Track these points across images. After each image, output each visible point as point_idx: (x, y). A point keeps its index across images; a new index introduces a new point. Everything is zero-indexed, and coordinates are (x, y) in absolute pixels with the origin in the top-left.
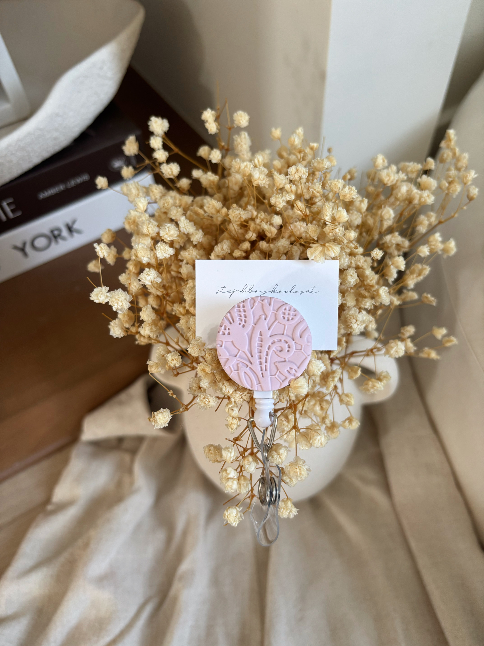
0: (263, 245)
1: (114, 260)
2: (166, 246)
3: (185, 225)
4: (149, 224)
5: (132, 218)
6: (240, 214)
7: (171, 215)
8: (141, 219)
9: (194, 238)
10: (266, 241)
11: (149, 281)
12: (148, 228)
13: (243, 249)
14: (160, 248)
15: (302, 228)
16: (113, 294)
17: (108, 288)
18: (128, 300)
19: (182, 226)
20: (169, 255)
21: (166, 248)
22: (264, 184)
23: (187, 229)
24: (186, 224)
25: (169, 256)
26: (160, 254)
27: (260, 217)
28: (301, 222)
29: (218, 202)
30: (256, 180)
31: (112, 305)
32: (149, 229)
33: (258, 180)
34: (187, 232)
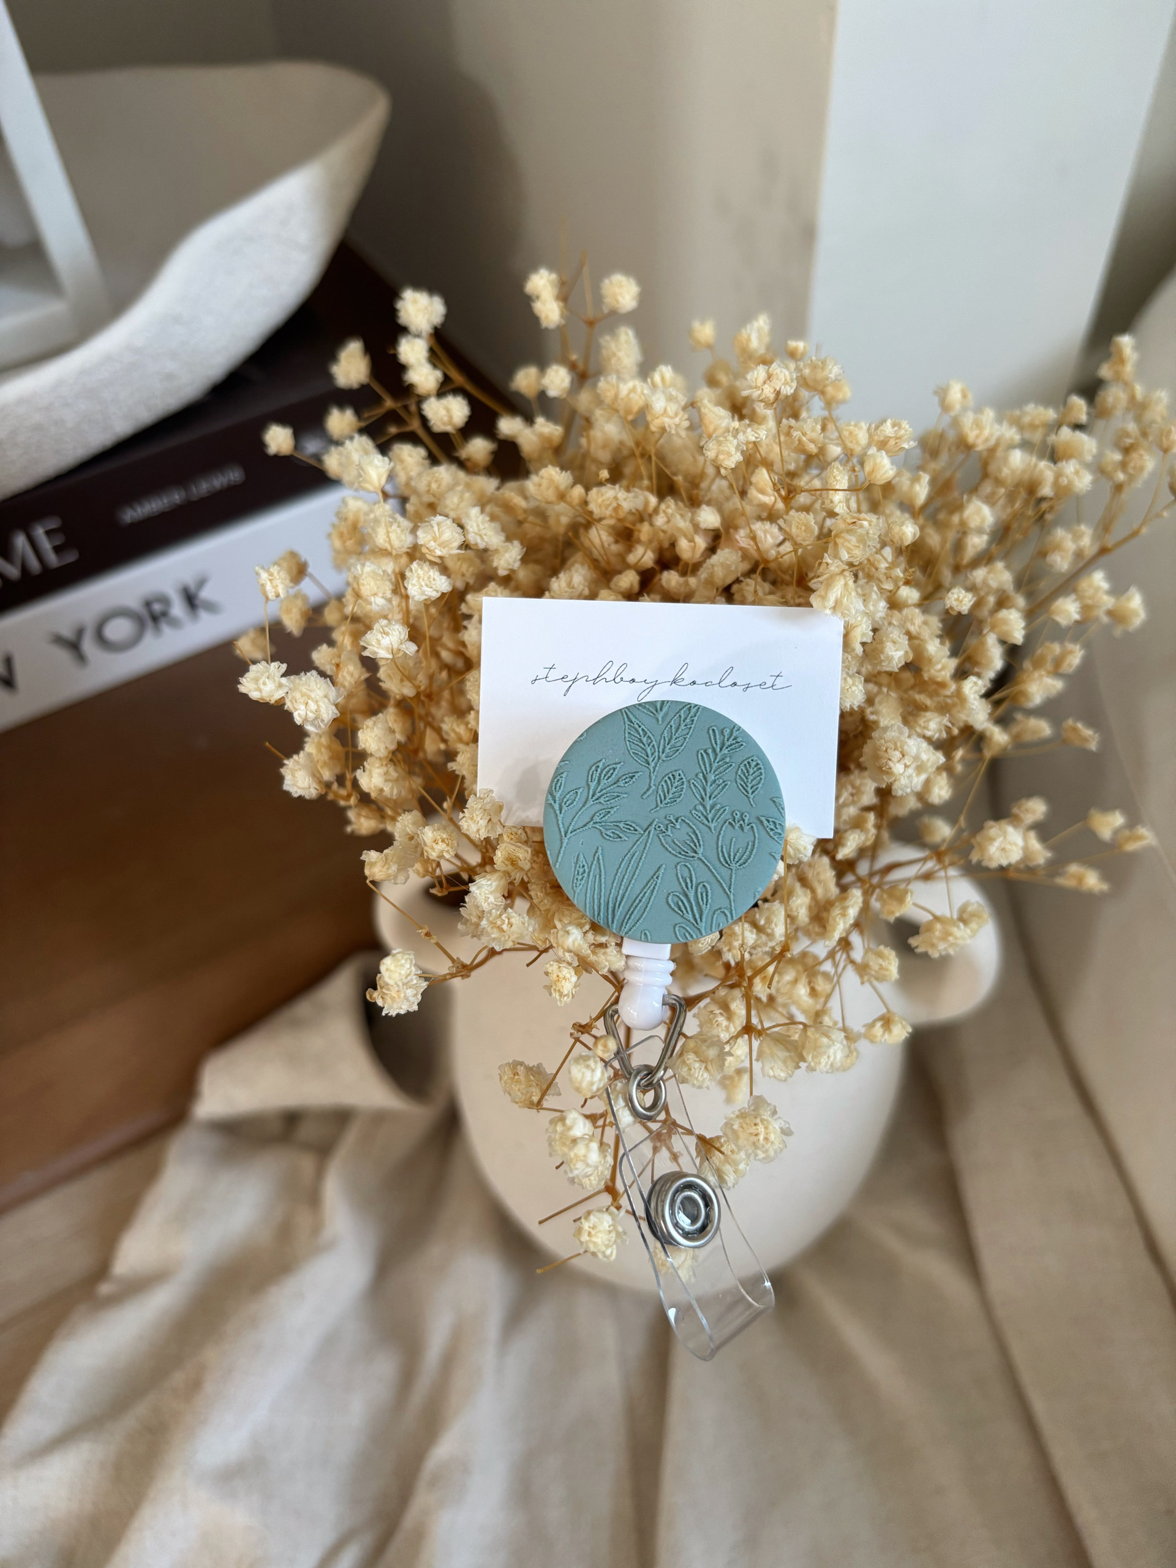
0: (671, 579)
1: (303, 624)
2: (431, 570)
3: (478, 526)
4: (391, 524)
5: (351, 516)
6: (616, 498)
7: (446, 507)
8: (372, 516)
9: (500, 559)
10: (677, 571)
11: (387, 649)
12: (388, 533)
13: (622, 590)
14: (416, 574)
15: (768, 536)
16: (297, 681)
17: (284, 666)
18: (332, 701)
19: (471, 530)
20: (437, 591)
21: (431, 573)
22: (677, 426)
23: (485, 537)
24: (483, 524)
25: (439, 595)
26: (415, 588)
27: (664, 512)
28: (765, 522)
29: (564, 472)
30: (657, 418)
31: (291, 709)
32: (390, 534)
33: (663, 415)
34: (484, 544)
